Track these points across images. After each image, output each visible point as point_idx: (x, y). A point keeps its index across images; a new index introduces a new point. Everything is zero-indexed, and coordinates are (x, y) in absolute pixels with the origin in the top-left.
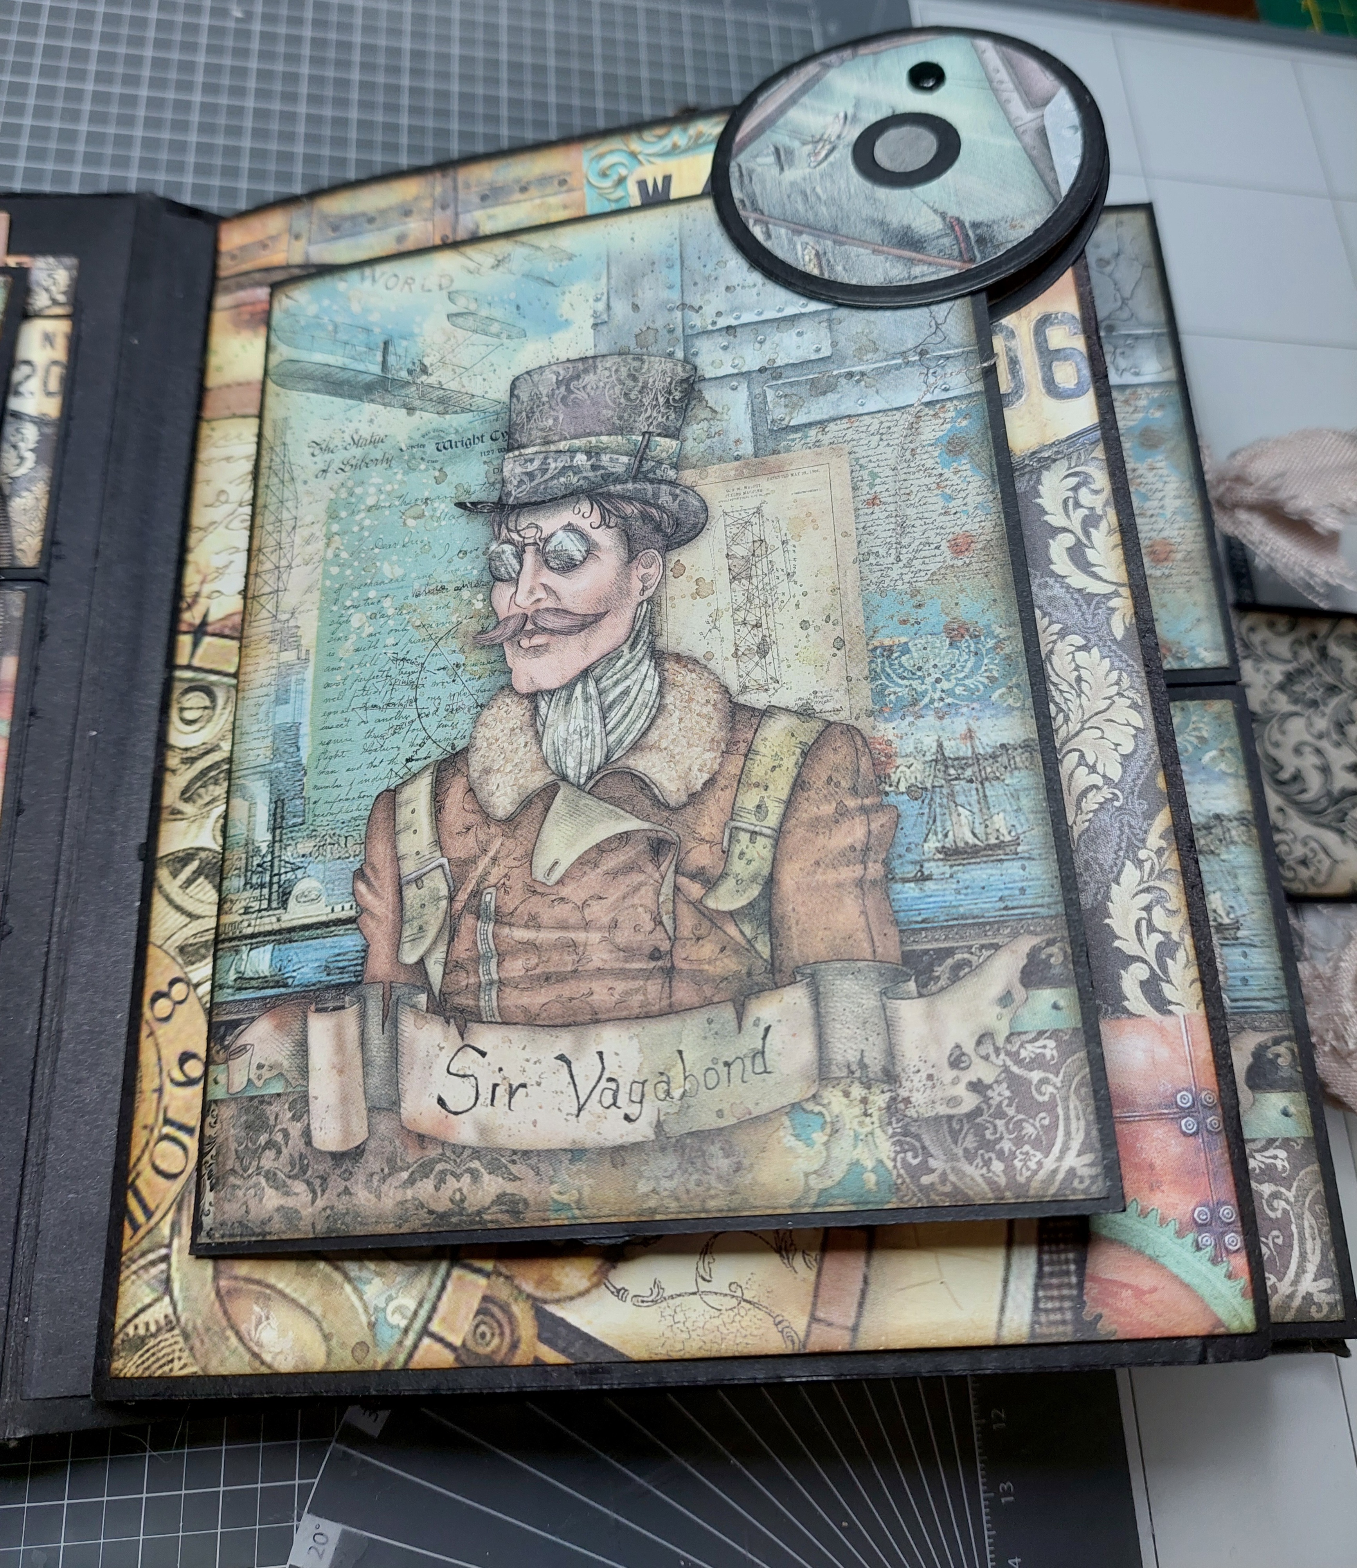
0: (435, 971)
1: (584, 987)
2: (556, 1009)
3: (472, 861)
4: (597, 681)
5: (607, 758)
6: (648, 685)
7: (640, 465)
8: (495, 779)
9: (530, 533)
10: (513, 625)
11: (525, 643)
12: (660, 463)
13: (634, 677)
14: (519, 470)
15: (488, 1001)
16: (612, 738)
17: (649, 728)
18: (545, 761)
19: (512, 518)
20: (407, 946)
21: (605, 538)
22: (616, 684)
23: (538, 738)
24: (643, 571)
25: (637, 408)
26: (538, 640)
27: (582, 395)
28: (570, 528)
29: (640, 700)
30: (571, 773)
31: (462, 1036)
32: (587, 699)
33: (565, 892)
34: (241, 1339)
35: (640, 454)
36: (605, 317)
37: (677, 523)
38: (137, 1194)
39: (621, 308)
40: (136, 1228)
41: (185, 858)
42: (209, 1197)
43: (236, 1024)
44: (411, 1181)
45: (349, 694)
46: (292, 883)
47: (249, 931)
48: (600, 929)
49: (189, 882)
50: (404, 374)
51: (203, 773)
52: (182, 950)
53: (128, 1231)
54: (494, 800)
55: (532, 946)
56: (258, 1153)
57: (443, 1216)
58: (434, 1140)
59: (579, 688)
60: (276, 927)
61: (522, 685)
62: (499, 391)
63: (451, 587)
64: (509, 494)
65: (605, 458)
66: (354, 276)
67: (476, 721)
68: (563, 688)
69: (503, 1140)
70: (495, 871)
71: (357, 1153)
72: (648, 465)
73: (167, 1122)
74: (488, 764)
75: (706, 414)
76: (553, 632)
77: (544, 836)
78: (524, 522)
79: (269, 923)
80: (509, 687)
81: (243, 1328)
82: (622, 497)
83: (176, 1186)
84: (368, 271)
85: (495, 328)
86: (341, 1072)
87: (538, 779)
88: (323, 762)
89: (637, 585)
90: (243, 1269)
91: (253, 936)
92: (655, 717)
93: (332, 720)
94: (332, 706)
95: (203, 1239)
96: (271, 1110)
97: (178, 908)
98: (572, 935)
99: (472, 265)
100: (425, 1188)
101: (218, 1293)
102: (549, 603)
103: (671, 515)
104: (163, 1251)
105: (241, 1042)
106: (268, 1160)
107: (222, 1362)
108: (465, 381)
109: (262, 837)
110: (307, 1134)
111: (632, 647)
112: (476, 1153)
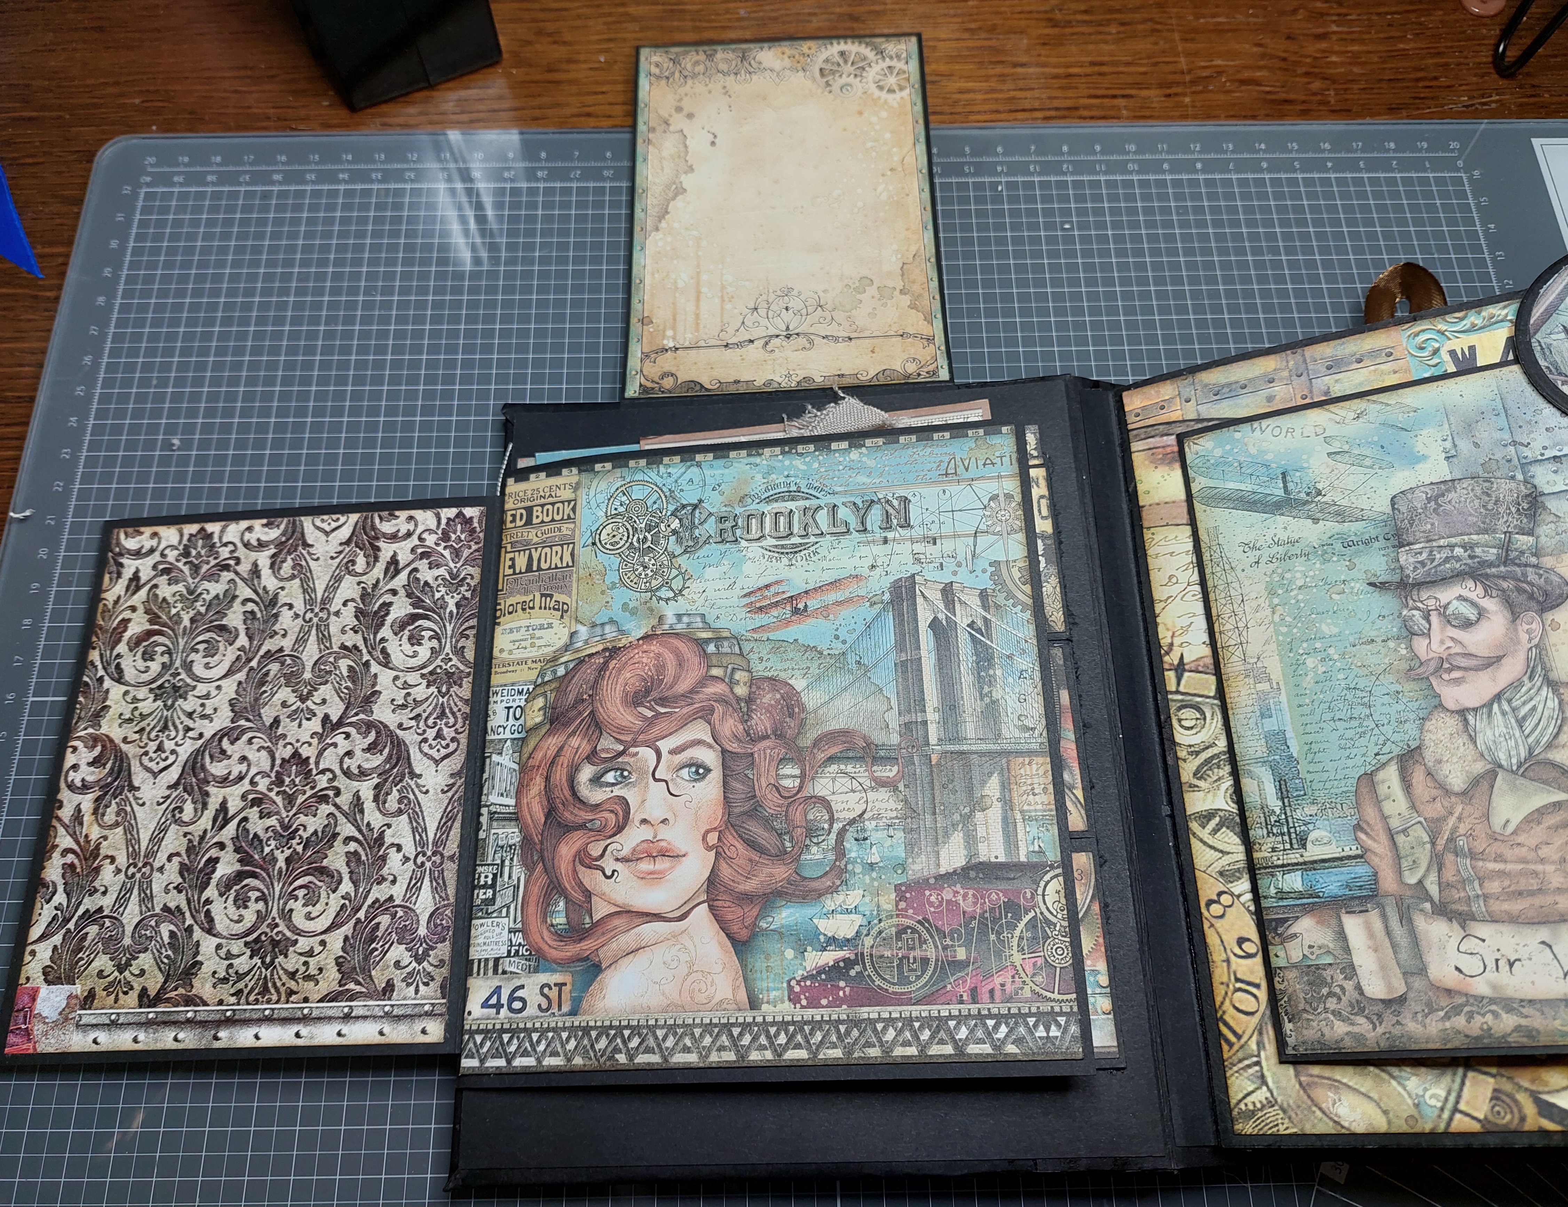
0: (1433, 889)
1: (1549, 899)
2: (1531, 913)
3: (1444, 819)
4: (1509, 701)
5: (1530, 753)
6: (1550, 704)
7: (1507, 555)
8: (1446, 768)
9: (1431, 602)
10: (1433, 665)
11: (1446, 676)
12: (1522, 553)
13: (1537, 699)
14: (1412, 560)
15: (1479, 907)
16: (1530, 740)
17: (1558, 734)
18: (1482, 755)
19: (1415, 592)
20: (1406, 873)
21: (1490, 604)
22: (1524, 703)
23: (1473, 740)
24: (1526, 627)
25: (1496, 515)
26: (1456, 674)
27: (1449, 507)
28: (1461, 598)
29: (1546, 714)
30: (1504, 763)
31: (1463, 928)
32: (1504, 713)
33: (1520, 839)
34: (1324, 1112)
35: (1506, 547)
36: (1453, 452)
37: (1546, 594)
38: (1226, 1024)
39: (1465, 446)
40: (1231, 1045)
41: (1209, 815)
42: (1288, 1027)
43: (1286, 920)
44: (1447, 1017)
45: (1318, 712)
46: (1307, 833)
47: (1280, 862)
48: (1553, 863)
49: (1215, 831)
50: (1303, 495)
51: (1207, 761)
52: (1221, 873)
53: (1225, 1047)
54: (1449, 780)
55: (1501, 874)
56: (1323, 999)
57: (1477, 1038)
58: (1459, 993)
59: (1495, 706)
60: (1301, 860)
61: (1451, 705)
62: (1383, 505)
63: (1379, 640)
64: (1408, 576)
65: (1478, 551)
66: (1246, 427)
67: (1421, 729)
68: (1483, 706)
69: (1510, 993)
70: (1462, 825)
71: (1402, 1000)
72: (1513, 555)
73: (1237, 980)
74: (1438, 757)
75: (1552, 518)
76: (1465, 669)
77: (1494, 804)
78: (1424, 595)
79: (1294, 857)
80: (1440, 706)
81: (1324, 1106)
82: (1499, 577)
83: (1255, 1020)
84: (1256, 424)
85: (1368, 462)
86: (1376, 951)
87: (1480, 767)
88: (1310, 757)
89: (1524, 637)
90: (1316, 1070)
91: (1283, 866)
92: (1561, 726)
93: (1309, 728)
94: (1308, 719)
95: (1290, 1051)
96: (1327, 974)
97: (1211, 847)
98: (1532, 867)
99: (1338, 418)
100: (1460, 1022)
101: (1301, 1084)
102: (1458, 649)
103: (1540, 588)
104: (1255, 1059)
105: (1292, 931)
106: (1332, 1003)
107: (1314, 1126)
108: (1354, 499)
109: (1275, 804)
110: (1359, 988)
111: (1531, 678)
112: (1492, 1001)
